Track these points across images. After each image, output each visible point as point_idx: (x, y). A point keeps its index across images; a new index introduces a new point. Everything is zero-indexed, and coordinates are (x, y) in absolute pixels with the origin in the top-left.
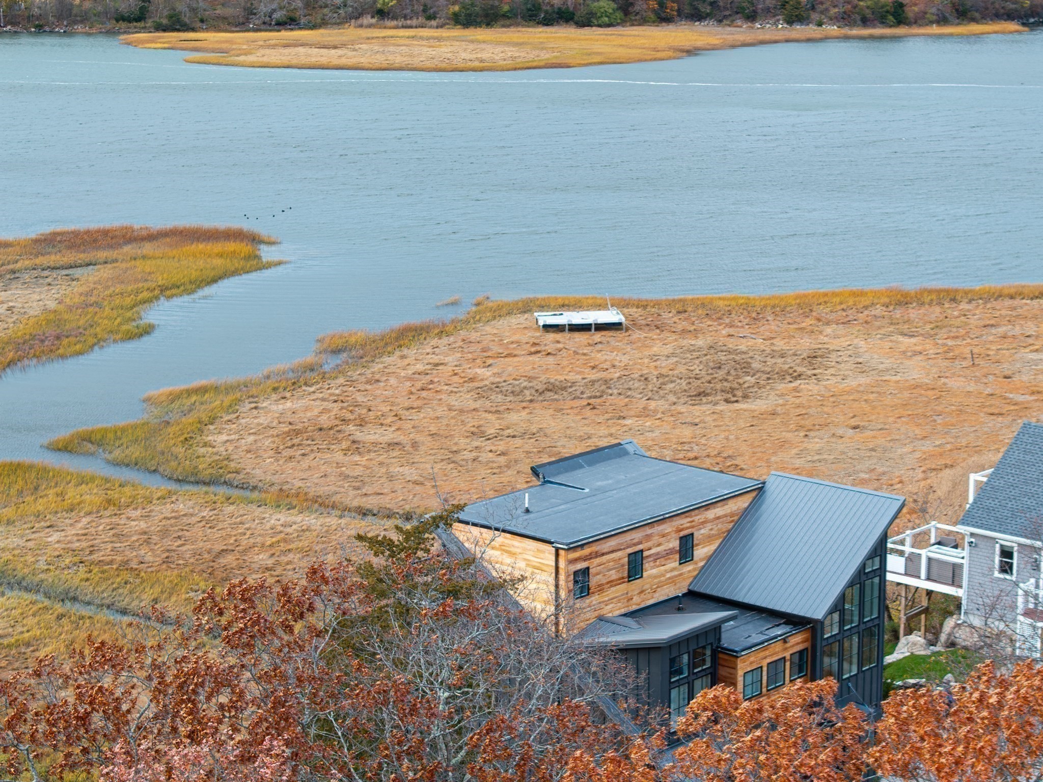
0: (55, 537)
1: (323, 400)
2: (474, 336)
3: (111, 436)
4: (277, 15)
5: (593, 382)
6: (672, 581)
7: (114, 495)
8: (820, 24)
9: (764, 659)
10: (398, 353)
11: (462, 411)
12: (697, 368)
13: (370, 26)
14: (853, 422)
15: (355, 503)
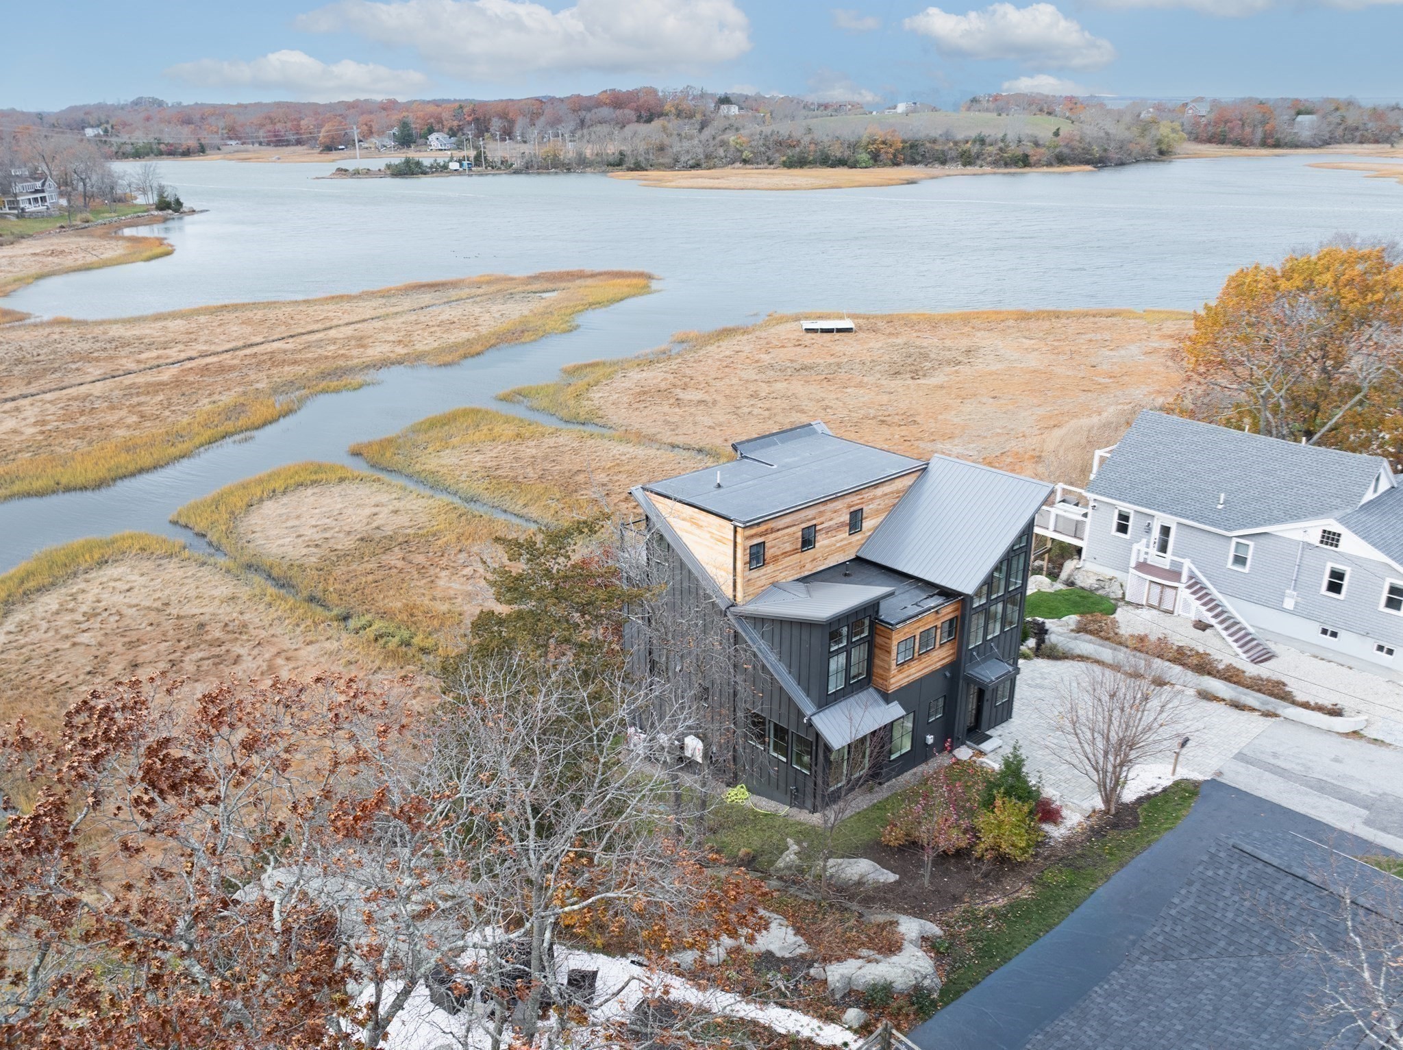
0: (479, 457)
1: (666, 372)
2: (764, 334)
3: (533, 392)
4: (690, 163)
5: (830, 364)
6: (842, 549)
7: (523, 431)
8: (981, 167)
9: (917, 629)
10: (717, 344)
11: (747, 381)
12: (896, 357)
13: (738, 168)
14: (993, 394)
15: (669, 441)
